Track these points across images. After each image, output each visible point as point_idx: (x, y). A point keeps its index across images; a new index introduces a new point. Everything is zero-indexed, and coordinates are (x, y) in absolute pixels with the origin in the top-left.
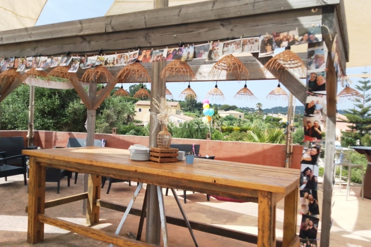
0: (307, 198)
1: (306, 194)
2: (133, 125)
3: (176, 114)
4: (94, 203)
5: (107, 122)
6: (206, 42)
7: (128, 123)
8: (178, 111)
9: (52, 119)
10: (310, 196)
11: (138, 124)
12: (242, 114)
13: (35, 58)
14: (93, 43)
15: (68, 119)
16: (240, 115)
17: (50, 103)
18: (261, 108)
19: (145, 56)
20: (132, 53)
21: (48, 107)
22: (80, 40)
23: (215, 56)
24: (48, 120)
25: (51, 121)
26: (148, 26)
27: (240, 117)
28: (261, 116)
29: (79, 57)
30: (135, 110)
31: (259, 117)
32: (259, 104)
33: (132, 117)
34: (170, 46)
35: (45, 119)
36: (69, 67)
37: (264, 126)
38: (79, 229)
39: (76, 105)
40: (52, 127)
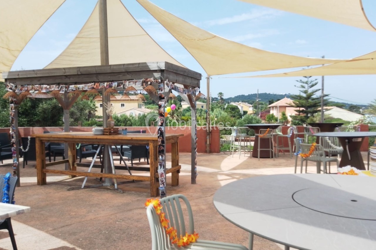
0: (160, 138)
1: (160, 137)
2: (94, 121)
3: (139, 107)
4: (73, 165)
5: (72, 118)
6: (122, 81)
7: (89, 119)
8: (140, 104)
9: (25, 118)
10: (161, 138)
11: (100, 119)
12: (204, 105)
13: (40, 86)
14: (71, 79)
15: (39, 117)
16: (202, 105)
17: (23, 105)
18: (223, 97)
19: (97, 86)
20: (91, 84)
21: (22, 108)
22: (65, 77)
23: (126, 86)
24: (22, 119)
25: (25, 119)
26: (98, 73)
27: (202, 107)
28: (222, 106)
29: (65, 86)
30: (96, 106)
31: (220, 106)
32: (221, 94)
33: (93, 113)
34: (107, 82)
35: (20, 118)
36: (60, 90)
37: (223, 114)
38: (68, 173)
39: (45, 106)
40: (26, 124)
